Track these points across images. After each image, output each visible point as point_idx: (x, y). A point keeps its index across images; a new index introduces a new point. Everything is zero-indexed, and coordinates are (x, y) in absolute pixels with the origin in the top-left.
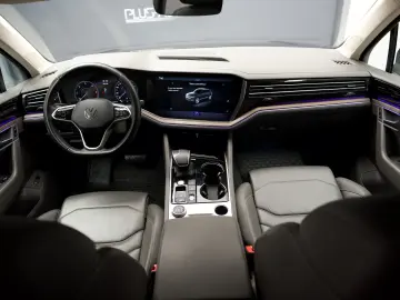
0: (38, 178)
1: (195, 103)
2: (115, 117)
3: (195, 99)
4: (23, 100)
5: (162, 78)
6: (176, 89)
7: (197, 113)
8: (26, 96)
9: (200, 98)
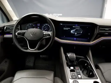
0: (6, 62)
1: (74, 34)
2: (44, 36)
3: (75, 33)
4: (5, 29)
5: (62, 24)
6: (67, 29)
7: (75, 39)
8: (6, 27)
9: (77, 32)
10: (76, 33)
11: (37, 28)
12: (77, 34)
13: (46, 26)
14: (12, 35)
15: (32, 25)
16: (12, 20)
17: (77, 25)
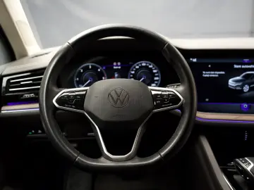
1: (242, 91)
3: (242, 86)
4: (4, 84)
5: (195, 60)
6: (215, 74)
7: (245, 106)
8: (8, 80)
9: (249, 85)
10: (246, 88)
11: (111, 76)
12: (251, 89)
13: (141, 67)
14: (37, 105)
15: (94, 68)
16: (24, 54)
17: (246, 60)
